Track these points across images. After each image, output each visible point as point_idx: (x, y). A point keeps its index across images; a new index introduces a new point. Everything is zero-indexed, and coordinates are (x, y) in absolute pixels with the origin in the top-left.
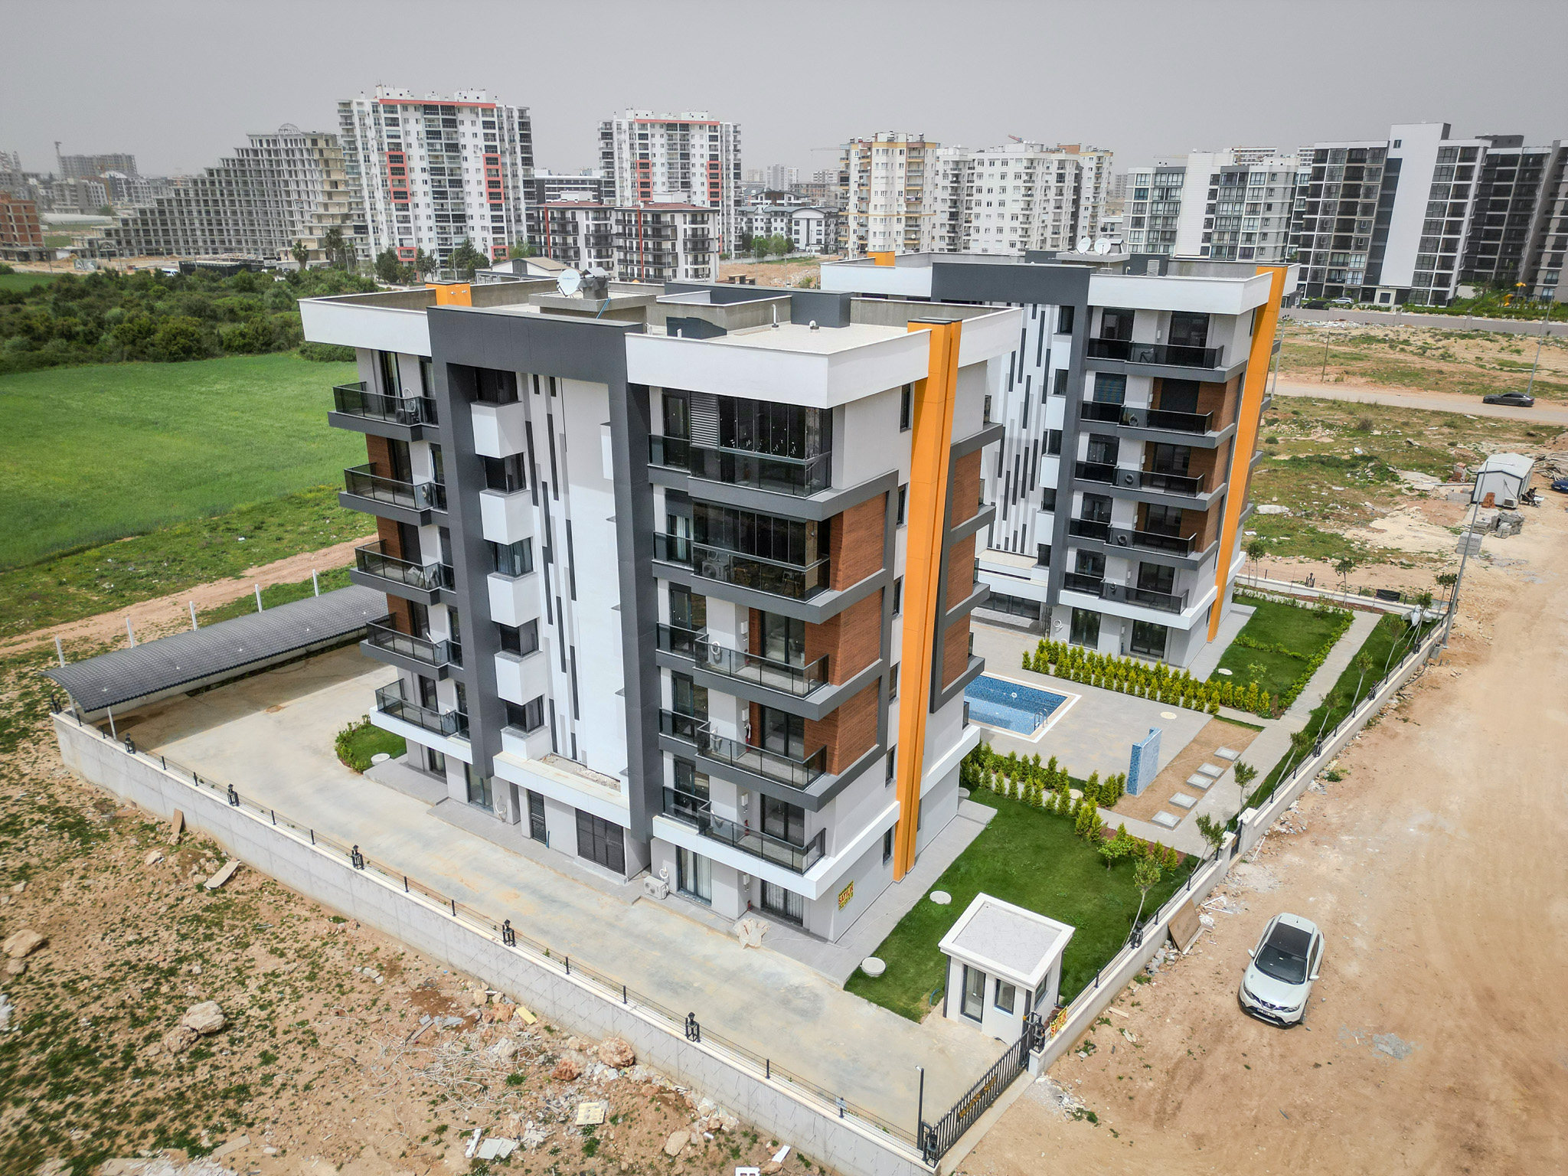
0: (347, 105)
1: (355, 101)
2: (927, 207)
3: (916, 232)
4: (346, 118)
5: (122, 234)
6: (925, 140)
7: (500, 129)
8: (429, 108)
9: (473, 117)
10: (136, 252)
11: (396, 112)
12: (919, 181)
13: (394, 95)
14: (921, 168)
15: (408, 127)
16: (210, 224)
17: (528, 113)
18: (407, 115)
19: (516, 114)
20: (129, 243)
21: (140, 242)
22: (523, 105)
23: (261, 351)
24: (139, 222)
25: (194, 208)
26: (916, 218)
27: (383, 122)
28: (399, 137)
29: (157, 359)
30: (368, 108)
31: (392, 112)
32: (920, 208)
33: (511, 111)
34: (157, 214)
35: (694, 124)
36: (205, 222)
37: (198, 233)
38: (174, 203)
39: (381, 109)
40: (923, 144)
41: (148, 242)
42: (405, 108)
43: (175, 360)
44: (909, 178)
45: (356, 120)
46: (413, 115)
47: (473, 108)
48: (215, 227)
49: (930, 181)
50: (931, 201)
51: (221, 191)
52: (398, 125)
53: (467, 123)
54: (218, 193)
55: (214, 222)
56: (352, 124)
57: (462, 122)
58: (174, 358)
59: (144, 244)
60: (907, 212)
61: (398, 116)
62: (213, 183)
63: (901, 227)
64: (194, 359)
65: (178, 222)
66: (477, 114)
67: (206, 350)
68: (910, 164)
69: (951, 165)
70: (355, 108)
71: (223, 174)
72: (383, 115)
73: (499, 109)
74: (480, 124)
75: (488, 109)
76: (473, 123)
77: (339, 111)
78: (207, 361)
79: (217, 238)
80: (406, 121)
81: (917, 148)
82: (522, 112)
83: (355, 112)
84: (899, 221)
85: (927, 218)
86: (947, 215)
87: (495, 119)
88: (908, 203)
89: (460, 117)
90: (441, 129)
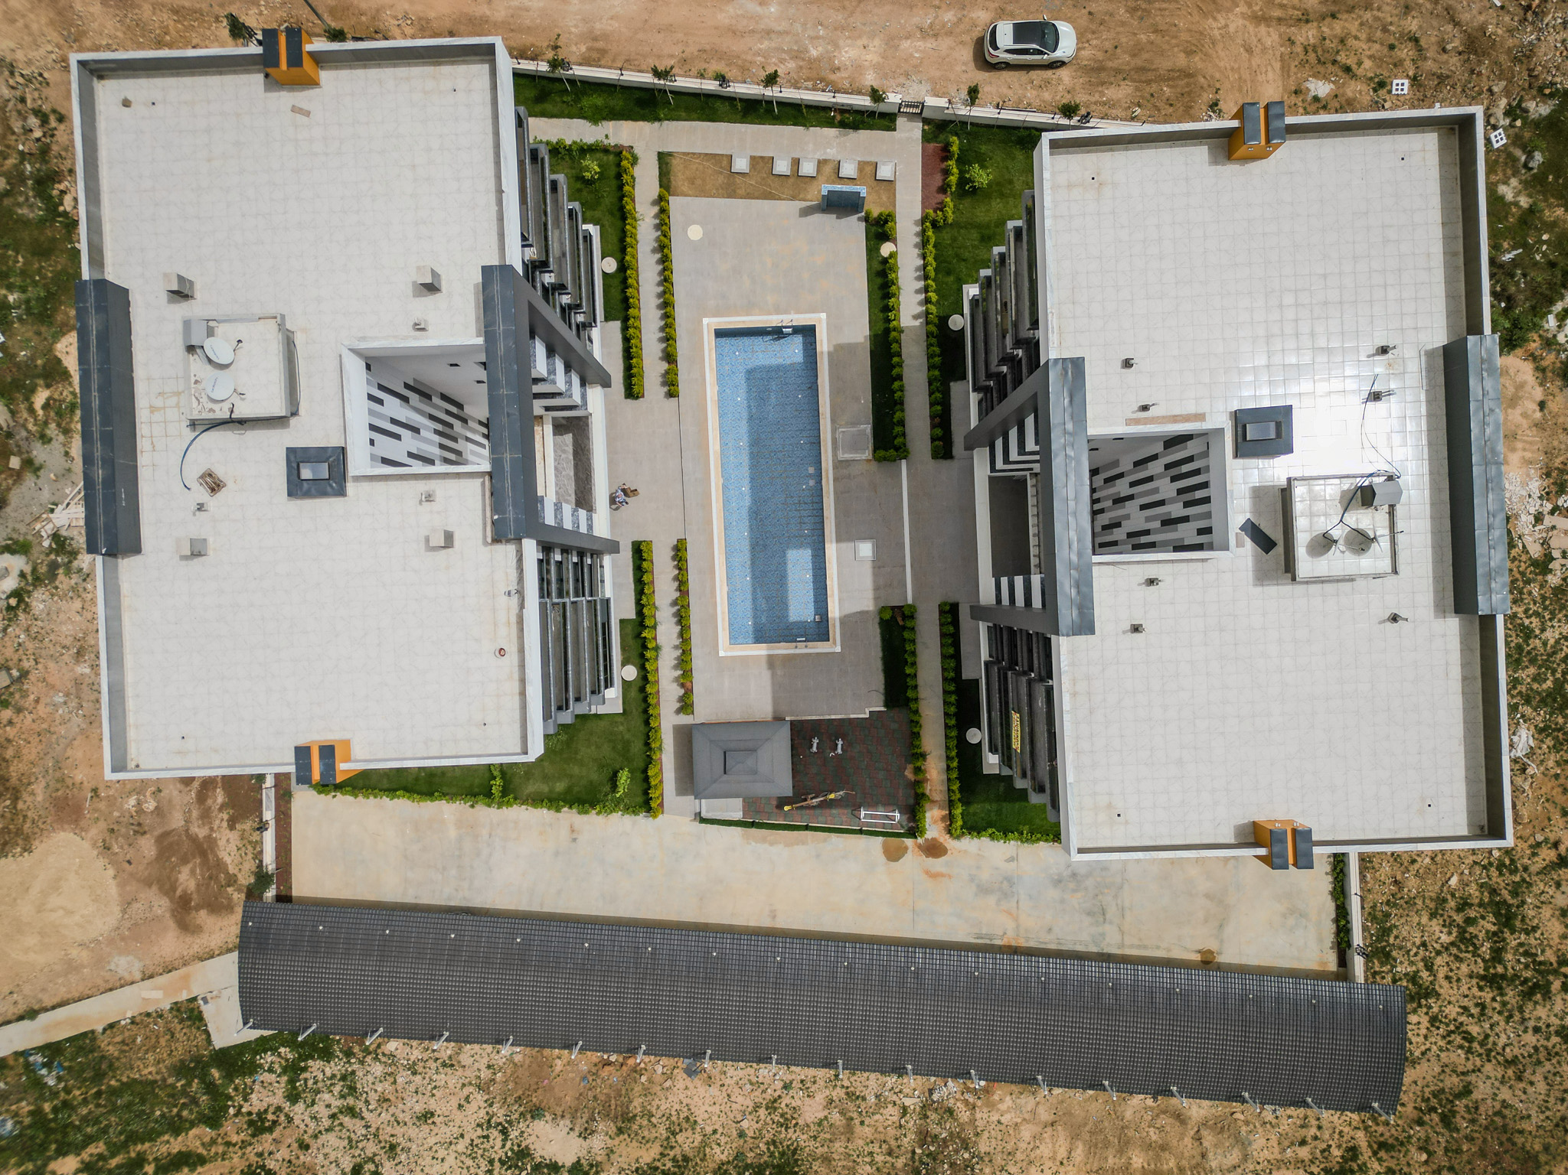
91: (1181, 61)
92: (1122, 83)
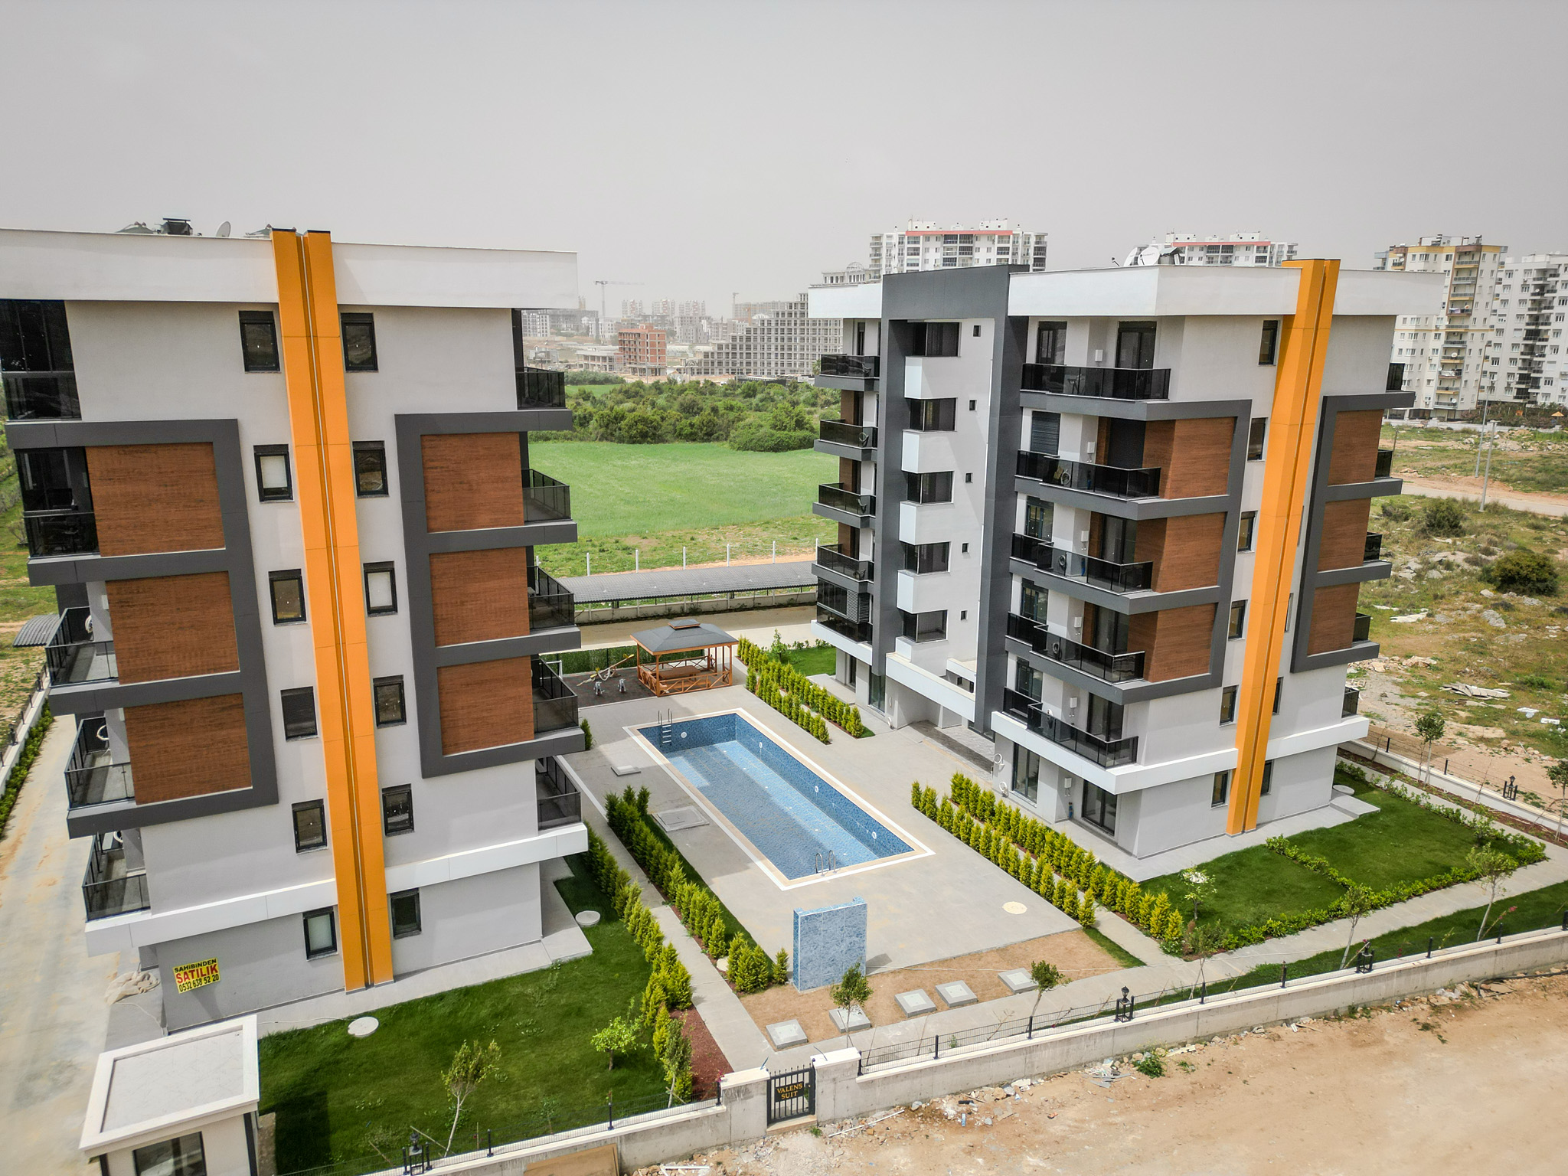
0: (878, 238)
1: (885, 234)
2: (1480, 321)
3: (1459, 350)
4: (876, 249)
5: (716, 356)
6: (1483, 242)
7: (1013, 254)
8: (949, 238)
9: (989, 244)
10: (724, 371)
11: (919, 243)
12: (1469, 291)
13: (922, 228)
14: (1474, 275)
15: (928, 256)
16: (783, 349)
17: (1046, 239)
18: (928, 245)
19: (1033, 240)
20: (720, 363)
21: (728, 363)
22: (1041, 231)
23: (703, 440)
24: (730, 347)
25: (773, 335)
26: (1461, 334)
27: (905, 252)
28: (918, 265)
29: (621, 440)
30: (895, 240)
31: (915, 243)
32: (1469, 322)
33: (1028, 237)
34: (744, 340)
35: (1239, 245)
36: (779, 348)
37: (773, 356)
38: (759, 332)
39: (906, 241)
40: (1479, 248)
41: (734, 364)
42: (927, 238)
43: (634, 443)
44: (1455, 287)
45: (884, 252)
46: (934, 244)
47: (990, 236)
48: (786, 352)
49: (1486, 290)
50: (1487, 314)
51: (795, 321)
52: (918, 254)
53: (983, 250)
54: (793, 323)
55: (786, 347)
56: (879, 255)
57: (978, 249)
58: (633, 441)
59: (730, 365)
60: (1448, 327)
61: (920, 246)
62: (790, 314)
63: (1440, 344)
64: (648, 442)
65: (759, 347)
66: (994, 241)
67: (660, 436)
68: (1458, 271)
69: (1534, 274)
70: (884, 240)
71: (799, 306)
72: (907, 246)
73: (1016, 236)
74: (994, 250)
75: (1004, 236)
76: (989, 250)
77: (871, 244)
78: (661, 445)
79: (786, 361)
80: (927, 250)
81: (1470, 253)
82: (1040, 238)
83: (884, 245)
84: (1437, 336)
85: (1478, 335)
86: (1523, 334)
87: (1010, 245)
88: (1451, 316)
89: (976, 244)
90: (957, 256)
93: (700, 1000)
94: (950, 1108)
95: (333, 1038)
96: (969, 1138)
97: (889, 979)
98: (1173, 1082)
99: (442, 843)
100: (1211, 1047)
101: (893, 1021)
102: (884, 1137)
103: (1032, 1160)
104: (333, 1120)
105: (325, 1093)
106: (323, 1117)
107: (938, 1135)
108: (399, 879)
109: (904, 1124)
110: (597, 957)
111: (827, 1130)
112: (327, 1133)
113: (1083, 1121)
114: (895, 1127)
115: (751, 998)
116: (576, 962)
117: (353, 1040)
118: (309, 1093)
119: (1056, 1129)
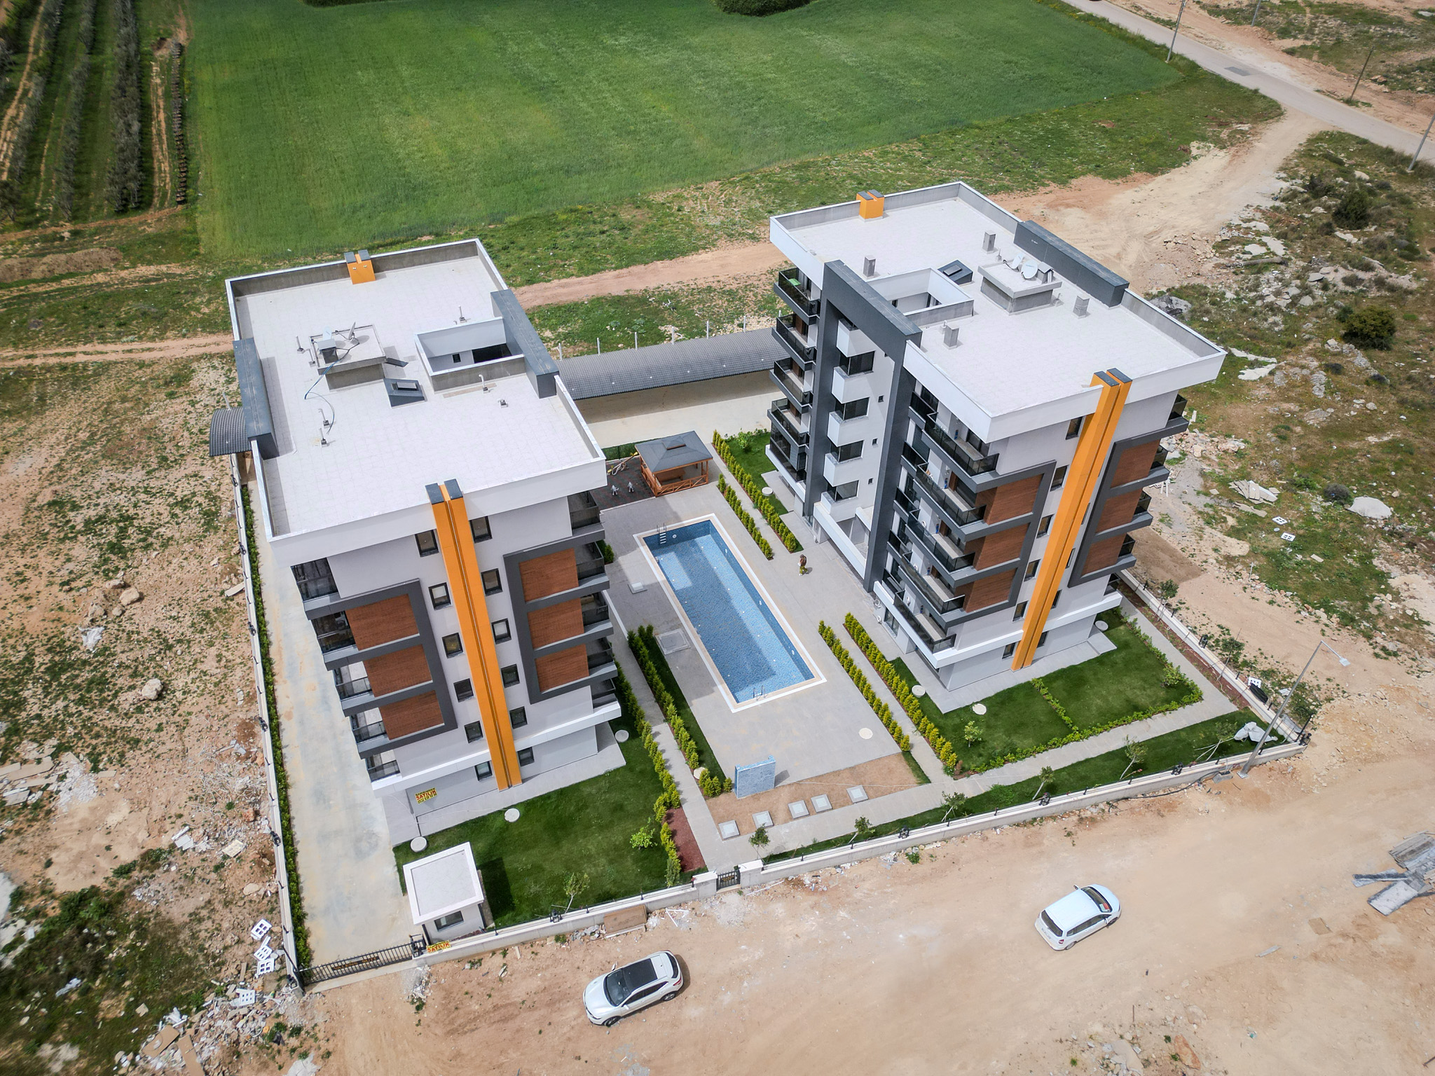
91: (465, 1043)
92: (525, 997)
93: (685, 800)
94: (807, 880)
95: (498, 823)
96: (814, 898)
97: (786, 789)
98: (923, 867)
99: (543, 725)
100: (950, 845)
101: (786, 822)
102: (775, 896)
103: (842, 913)
104: (509, 876)
105: (501, 859)
106: (504, 874)
107: (800, 895)
108: (521, 745)
109: (783, 889)
110: (629, 767)
111: (745, 891)
112: (507, 886)
113: (872, 890)
114: (779, 890)
115: (712, 800)
116: (617, 770)
117: (508, 824)
118: (494, 858)
119: (858, 895)
